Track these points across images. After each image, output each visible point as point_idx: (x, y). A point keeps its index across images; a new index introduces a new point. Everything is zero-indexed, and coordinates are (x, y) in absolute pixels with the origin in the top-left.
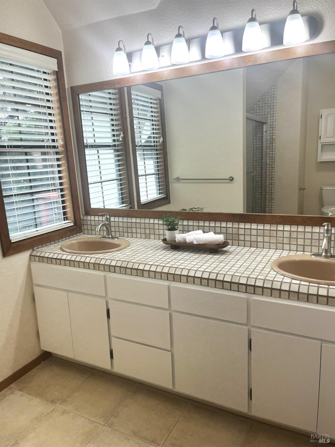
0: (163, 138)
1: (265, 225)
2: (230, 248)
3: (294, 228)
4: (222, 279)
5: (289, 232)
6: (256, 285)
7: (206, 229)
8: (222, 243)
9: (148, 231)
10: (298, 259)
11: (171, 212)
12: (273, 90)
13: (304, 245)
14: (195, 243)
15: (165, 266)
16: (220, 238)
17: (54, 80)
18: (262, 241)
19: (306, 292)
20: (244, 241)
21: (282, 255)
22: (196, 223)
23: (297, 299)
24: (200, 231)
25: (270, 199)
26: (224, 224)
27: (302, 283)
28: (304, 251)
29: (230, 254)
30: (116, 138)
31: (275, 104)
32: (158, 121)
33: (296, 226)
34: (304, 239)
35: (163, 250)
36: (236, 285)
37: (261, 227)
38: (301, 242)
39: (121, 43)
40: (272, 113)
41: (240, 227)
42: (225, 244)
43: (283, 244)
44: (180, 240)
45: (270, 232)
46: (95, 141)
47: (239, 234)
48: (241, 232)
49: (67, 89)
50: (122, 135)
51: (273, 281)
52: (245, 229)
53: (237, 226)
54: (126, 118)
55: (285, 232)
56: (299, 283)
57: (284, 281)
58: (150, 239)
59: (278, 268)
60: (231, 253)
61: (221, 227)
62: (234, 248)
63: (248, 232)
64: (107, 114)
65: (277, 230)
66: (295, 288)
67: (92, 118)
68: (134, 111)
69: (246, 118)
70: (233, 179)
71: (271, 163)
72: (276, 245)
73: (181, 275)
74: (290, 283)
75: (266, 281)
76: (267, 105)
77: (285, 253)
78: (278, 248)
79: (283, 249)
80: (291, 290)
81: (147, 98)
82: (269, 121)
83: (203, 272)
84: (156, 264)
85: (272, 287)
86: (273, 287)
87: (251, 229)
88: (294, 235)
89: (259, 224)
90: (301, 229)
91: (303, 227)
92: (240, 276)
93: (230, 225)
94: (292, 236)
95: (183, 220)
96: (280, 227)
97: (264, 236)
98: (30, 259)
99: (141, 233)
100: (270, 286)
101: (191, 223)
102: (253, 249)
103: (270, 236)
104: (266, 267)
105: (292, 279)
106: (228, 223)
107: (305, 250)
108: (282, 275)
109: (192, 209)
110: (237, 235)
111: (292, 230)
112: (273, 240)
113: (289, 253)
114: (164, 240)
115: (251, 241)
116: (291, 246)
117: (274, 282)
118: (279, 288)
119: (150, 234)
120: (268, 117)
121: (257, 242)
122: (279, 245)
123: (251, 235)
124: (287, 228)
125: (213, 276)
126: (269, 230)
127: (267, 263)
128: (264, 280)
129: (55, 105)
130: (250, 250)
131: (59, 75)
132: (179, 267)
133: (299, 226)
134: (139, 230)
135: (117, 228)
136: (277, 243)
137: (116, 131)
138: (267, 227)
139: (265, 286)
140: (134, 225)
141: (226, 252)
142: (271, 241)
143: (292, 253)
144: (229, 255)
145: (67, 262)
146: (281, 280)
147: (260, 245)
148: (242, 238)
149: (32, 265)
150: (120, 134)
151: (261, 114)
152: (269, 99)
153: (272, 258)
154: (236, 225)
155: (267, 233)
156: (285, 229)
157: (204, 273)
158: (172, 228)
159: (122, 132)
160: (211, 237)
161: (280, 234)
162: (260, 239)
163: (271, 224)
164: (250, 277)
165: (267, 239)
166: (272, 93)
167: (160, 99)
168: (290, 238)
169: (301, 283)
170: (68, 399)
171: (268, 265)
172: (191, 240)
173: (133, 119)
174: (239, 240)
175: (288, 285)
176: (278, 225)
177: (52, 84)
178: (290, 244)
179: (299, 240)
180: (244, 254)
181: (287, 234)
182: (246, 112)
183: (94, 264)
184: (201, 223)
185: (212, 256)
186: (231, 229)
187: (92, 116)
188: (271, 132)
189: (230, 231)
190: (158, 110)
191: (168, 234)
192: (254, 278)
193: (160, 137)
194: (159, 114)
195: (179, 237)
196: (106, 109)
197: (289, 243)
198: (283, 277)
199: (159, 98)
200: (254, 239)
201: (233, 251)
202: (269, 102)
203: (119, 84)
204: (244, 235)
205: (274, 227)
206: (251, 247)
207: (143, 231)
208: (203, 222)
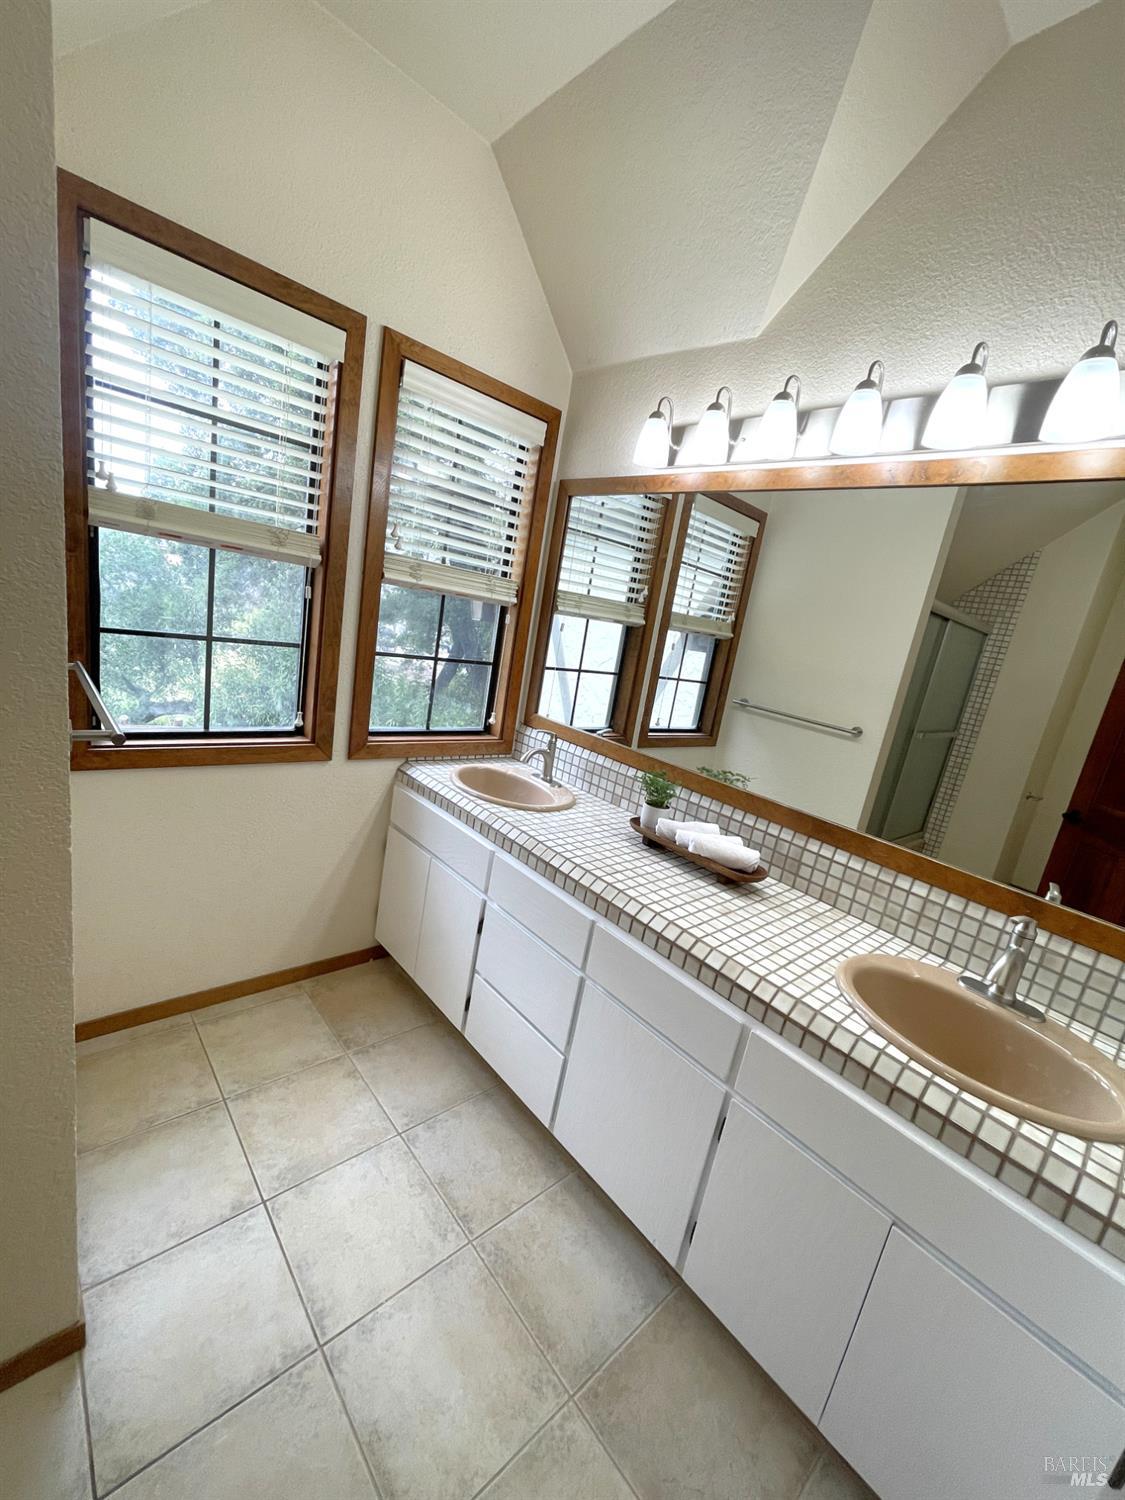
0: (736, 617)
1: (869, 863)
2: (772, 885)
3: (938, 896)
4: (702, 957)
5: (921, 901)
6: (773, 1004)
7: (734, 827)
8: (751, 870)
9: (619, 790)
10: (917, 976)
11: (673, 768)
12: (1025, 567)
13: (951, 946)
14: (690, 849)
15: (600, 878)
16: (751, 857)
17: (533, 463)
18: (851, 896)
19: (892, 1079)
20: (810, 881)
21: (884, 948)
22: (715, 806)
23: (861, 1084)
24: (715, 827)
25: (947, 797)
26: (774, 829)
27: (892, 1050)
28: (946, 958)
29: (759, 902)
30: (634, 596)
31: (1022, 597)
32: (737, 581)
33: (946, 893)
34: (957, 930)
35: (626, 840)
36: (728, 985)
37: (856, 864)
38: (945, 934)
39: (665, 402)
40: (1008, 614)
41: (809, 847)
42: (758, 874)
43: (899, 921)
44: (665, 831)
45: (875, 883)
46: (589, 591)
47: (800, 863)
48: (808, 859)
49: (555, 484)
50: (646, 592)
51: (817, 1013)
52: (818, 855)
53: (802, 844)
54: (665, 561)
55: (911, 896)
56: (881, 1047)
57: (847, 1024)
58: (619, 806)
59: (851, 982)
60: (763, 899)
61: (766, 833)
62: (781, 887)
63: (823, 865)
64: (628, 546)
65: (892, 886)
66: (865, 1056)
67: (596, 547)
68: (685, 550)
69: (932, 612)
70: (860, 732)
71: (972, 722)
72: (882, 918)
73: (621, 911)
74: (859, 1038)
75: (800, 1006)
76: (1000, 596)
77: (895, 947)
78: (882, 927)
79: (895, 934)
80: (853, 1055)
81: (728, 532)
82: (995, 631)
83: (671, 922)
84: (586, 866)
85: (808, 1026)
86: (812, 1028)
87: (832, 861)
88: (934, 913)
89: (853, 857)
90: (955, 903)
91: (964, 901)
92: (745, 968)
93: (787, 835)
94: (926, 913)
95: (692, 791)
96: (904, 882)
97: (857, 887)
98: (396, 776)
99: (606, 790)
100: (804, 1023)
101: (706, 802)
102: (822, 907)
103: (872, 893)
104: (824, 967)
105: (871, 1027)
106: (784, 829)
107: (951, 958)
108: (850, 1005)
109: (725, 773)
110: (796, 864)
111: (932, 898)
112: (878, 905)
113: (906, 949)
114: (636, 821)
115: (823, 887)
116: (918, 934)
117: (819, 1017)
118: (825, 1036)
119: (621, 797)
120: (995, 622)
121: (838, 894)
122: (888, 920)
123: (827, 874)
124: (921, 889)
125: (685, 942)
126: (873, 878)
127: (833, 957)
128: (798, 1001)
129: (523, 509)
130: (813, 907)
131: (545, 454)
132: (627, 892)
133: (953, 896)
134: (603, 783)
135: (568, 766)
136: (883, 914)
137: (639, 582)
138: (872, 870)
139: (792, 1016)
140: (597, 770)
141: (755, 892)
142: (871, 906)
143: (914, 953)
144: (757, 902)
145: (445, 803)
146: (838, 1018)
147: (844, 903)
148: (805, 872)
149: (395, 788)
150: (642, 590)
151: (981, 612)
152: (1011, 584)
153: (854, 948)
154: (800, 841)
155: (867, 882)
156: (914, 890)
157: (671, 926)
158: (658, 803)
159: (647, 587)
160: (735, 849)
161: (898, 897)
162: (847, 890)
163: (882, 866)
164: (768, 978)
165: (862, 896)
166: (1022, 572)
167: (753, 540)
168: (921, 915)
169: (887, 1050)
170: (371, 1050)
171: (832, 962)
172: (686, 841)
173: (680, 566)
174: (796, 875)
175: (852, 1039)
176: (900, 875)
177: (529, 470)
178: (915, 928)
179: (941, 927)
180: (792, 913)
181: (914, 904)
182: (936, 597)
183: (483, 824)
184: (727, 811)
185: (715, 890)
186: (787, 845)
187: (597, 544)
188: (994, 655)
189: (784, 848)
190: (743, 560)
191: (644, 811)
192: (776, 986)
193: (730, 613)
194: (742, 569)
195: (664, 824)
196: (628, 536)
197: (914, 924)
198: (849, 1010)
199: (751, 537)
200: (832, 884)
201: (771, 896)
202: (1009, 590)
203: (645, 486)
204: (813, 868)
205: (887, 876)
206: (820, 900)
207: (610, 787)
208: (732, 808)
